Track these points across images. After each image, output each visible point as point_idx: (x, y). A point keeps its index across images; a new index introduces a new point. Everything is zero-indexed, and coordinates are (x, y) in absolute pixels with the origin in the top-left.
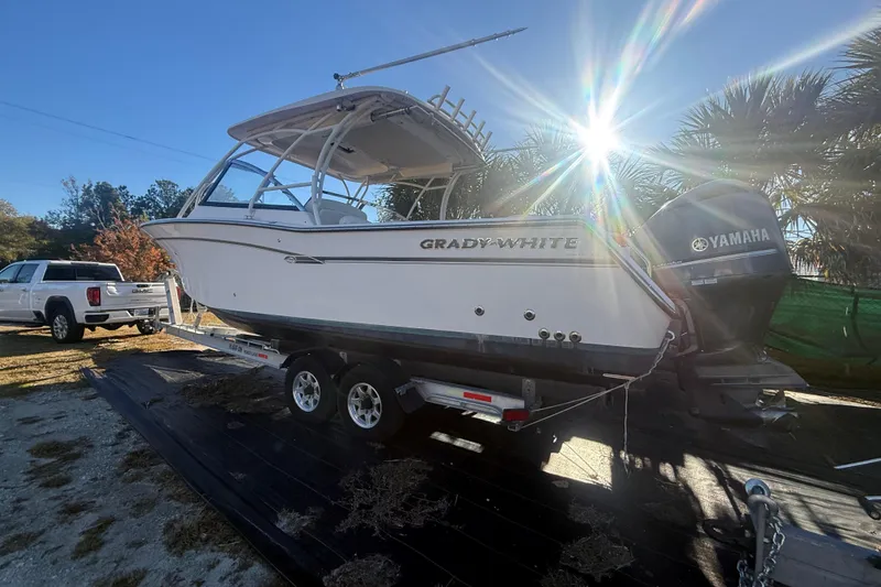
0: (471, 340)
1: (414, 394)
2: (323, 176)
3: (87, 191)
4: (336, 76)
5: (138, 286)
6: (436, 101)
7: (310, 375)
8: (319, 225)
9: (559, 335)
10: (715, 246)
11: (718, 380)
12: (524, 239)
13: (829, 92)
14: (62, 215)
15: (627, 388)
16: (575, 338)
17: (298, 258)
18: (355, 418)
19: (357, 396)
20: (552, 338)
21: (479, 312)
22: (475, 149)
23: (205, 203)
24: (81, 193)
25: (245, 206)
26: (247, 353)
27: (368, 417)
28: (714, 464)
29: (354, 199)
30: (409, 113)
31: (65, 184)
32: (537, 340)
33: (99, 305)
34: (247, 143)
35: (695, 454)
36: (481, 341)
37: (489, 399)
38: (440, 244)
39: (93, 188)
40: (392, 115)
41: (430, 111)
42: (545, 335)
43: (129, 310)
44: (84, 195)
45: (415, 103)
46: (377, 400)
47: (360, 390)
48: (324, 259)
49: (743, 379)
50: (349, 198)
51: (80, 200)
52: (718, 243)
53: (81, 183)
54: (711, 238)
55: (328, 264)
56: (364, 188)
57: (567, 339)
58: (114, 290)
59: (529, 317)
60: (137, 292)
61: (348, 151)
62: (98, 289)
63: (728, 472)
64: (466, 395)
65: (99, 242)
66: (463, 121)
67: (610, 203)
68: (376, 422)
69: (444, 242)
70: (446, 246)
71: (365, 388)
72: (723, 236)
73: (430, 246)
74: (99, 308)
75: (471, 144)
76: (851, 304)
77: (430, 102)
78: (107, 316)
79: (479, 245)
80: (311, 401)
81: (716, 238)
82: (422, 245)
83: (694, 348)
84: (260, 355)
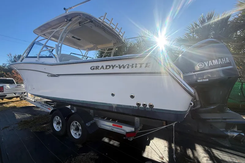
0: (110, 106)
1: (95, 124)
2: (61, 45)
3: (15, 57)
4: (65, 9)
5: (18, 85)
6: (102, 18)
7: (59, 117)
8: (59, 62)
9: (144, 104)
10: (207, 66)
11: (209, 119)
12: (128, 65)
13: (231, 19)
14: (8, 64)
15: (174, 126)
16: (151, 106)
17: (51, 75)
18: (73, 134)
19: (74, 126)
20: (141, 106)
21: (113, 95)
22: (120, 37)
23: (27, 57)
24: (13, 58)
25: (36, 57)
26: (45, 107)
27: (77, 134)
28: (206, 148)
29: (84, 56)
30: (92, 22)
31: (8, 55)
32: (135, 107)
33: (3, 92)
34: (41, 36)
35: (199, 144)
36: (114, 106)
37: (121, 127)
38: (97, 68)
39: (17, 57)
40: (86, 23)
41: (100, 22)
42: (138, 104)
43: (14, 93)
44: (14, 58)
45: (93, 18)
46: (80, 128)
47: (75, 124)
48: (59, 75)
49: (220, 119)
50: (83, 56)
51: (13, 60)
52: (208, 64)
53: (13, 55)
54: (205, 63)
55: (60, 77)
56: (87, 52)
57: (148, 107)
58: (9, 87)
59: (132, 97)
60: (17, 87)
61: (79, 39)
62: (3, 87)
63: (213, 153)
64: (113, 125)
65: (13, 72)
66: (114, 27)
67: (165, 58)
68: (80, 136)
69: (99, 67)
70: (99, 68)
71: (76, 123)
72: (210, 62)
73: (94, 69)
74: (3, 93)
75: (118, 36)
76: (241, 85)
77: (100, 18)
78: (6, 95)
79: (112, 67)
80: (59, 127)
81: (207, 62)
82: (91, 68)
83: (199, 106)
84: (48, 109)
